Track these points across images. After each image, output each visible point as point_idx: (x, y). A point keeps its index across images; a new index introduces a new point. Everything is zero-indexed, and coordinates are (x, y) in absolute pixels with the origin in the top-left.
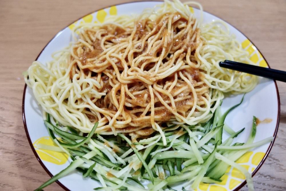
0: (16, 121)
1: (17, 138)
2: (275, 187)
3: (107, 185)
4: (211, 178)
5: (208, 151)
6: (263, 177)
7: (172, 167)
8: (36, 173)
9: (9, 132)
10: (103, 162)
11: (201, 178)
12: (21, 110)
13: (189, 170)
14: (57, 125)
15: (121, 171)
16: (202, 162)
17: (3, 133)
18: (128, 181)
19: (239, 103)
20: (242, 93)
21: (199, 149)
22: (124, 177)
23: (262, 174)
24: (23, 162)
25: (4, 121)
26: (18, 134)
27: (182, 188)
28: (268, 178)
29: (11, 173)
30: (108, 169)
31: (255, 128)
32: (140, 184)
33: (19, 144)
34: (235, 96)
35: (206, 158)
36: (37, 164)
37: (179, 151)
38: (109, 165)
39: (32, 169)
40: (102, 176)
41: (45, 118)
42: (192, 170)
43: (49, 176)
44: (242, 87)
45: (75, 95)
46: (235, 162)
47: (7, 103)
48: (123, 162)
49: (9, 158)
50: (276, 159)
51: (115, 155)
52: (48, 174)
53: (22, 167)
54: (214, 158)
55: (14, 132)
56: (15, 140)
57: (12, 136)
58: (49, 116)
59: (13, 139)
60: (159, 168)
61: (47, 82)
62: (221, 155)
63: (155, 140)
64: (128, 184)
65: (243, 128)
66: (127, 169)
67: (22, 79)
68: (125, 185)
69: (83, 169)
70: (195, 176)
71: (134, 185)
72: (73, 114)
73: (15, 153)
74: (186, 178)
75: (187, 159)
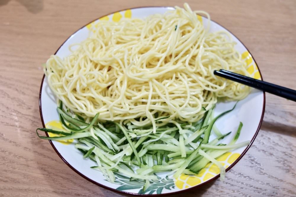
0: (34, 106)
1: (34, 120)
2: (252, 187)
3: (102, 166)
4: (191, 170)
5: (193, 147)
6: (243, 178)
7: (160, 158)
8: (47, 150)
9: (27, 114)
10: (101, 147)
11: (183, 170)
12: (38, 96)
13: (175, 162)
14: (68, 111)
15: (115, 155)
16: (185, 156)
17: (22, 114)
18: (120, 165)
19: (231, 109)
20: (235, 100)
21: (186, 146)
22: (117, 161)
23: (242, 175)
24: (37, 140)
25: (24, 104)
26: (34, 116)
27: (166, 176)
28: (247, 179)
29: (26, 148)
30: (105, 153)
31: (239, 132)
32: (131, 169)
33: (35, 125)
34: (229, 102)
35: (190, 153)
36: (47, 143)
37: (167, 145)
38: (106, 150)
39: (43, 146)
40: (99, 158)
41: (59, 105)
42: (177, 163)
43: (57, 154)
44: (235, 95)
45: (81, 85)
46: (215, 159)
47: (28, 89)
48: (118, 148)
49: (25, 135)
50: (258, 163)
51: (111, 141)
52: (56, 152)
53: (35, 144)
54: (197, 154)
55: (32, 114)
56: (32, 121)
57: (30, 117)
58: (61, 103)
59: (30, 120)
60: (149, 158)
61: (60, 73)
62: (204, 153)
63: (147, 133)
64: (121, 167)
65: (230, 132)
66: (121, 154)
67: (42, 69)
68: (117, 168)
69: (84, 151)
70: (179, 168)
71: (125, 169)
72: (80, 101)
73: (31, 132)
74: (171, 169)
75: (173, 152)
